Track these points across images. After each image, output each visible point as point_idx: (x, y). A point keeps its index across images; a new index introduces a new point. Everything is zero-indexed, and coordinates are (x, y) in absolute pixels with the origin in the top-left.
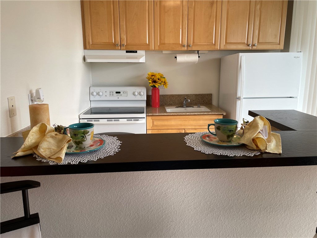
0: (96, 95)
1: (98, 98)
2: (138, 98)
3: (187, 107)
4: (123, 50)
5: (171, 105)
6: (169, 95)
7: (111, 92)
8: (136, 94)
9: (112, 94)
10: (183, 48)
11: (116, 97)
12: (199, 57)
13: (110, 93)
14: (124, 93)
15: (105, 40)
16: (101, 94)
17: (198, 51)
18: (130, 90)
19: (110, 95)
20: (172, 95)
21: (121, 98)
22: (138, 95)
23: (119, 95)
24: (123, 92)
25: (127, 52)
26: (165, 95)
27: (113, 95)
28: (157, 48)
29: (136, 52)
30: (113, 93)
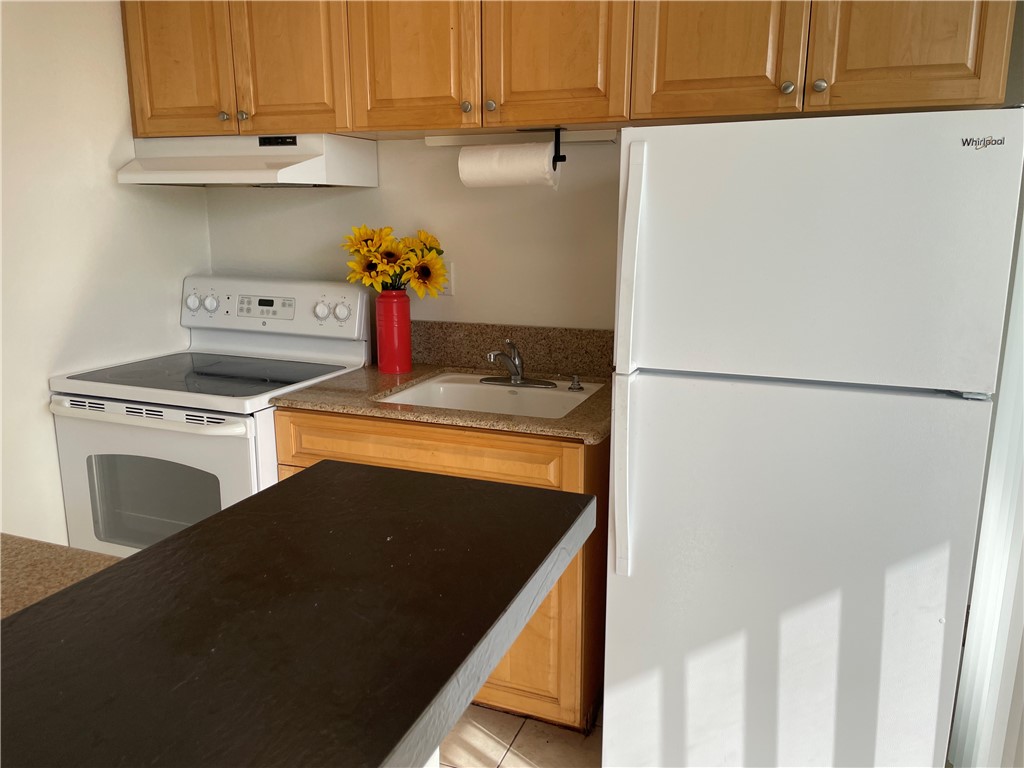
0: (198, 308)
1: (202, 319)
2: (330, 328)
3: (527, 382)
4: (248, 134)
5: (475, 368)
6: (466, 324)
7: (246, 300)
8: (322, 310)
9: (245, 306)
10: (464, 120)
11: (257, 319)
12: (558, 158)
13: (242, 302)
14: (284, 305)
15: (190, 99)
16: (209, 303)
17: (557, 131)
18: (306, 294)
19: (241, 310)
20: (479, 325)
21: (274, 325)
22: (331, 317)
23: (268, 312)
24: (281, 301)
25: (264, 142)
26: (451, 324)
27: (249, 310)
28: (363, 121)
29: (293, 141)
30: (249, 303)
